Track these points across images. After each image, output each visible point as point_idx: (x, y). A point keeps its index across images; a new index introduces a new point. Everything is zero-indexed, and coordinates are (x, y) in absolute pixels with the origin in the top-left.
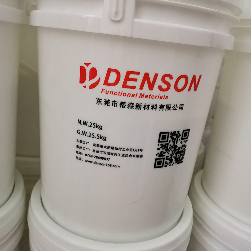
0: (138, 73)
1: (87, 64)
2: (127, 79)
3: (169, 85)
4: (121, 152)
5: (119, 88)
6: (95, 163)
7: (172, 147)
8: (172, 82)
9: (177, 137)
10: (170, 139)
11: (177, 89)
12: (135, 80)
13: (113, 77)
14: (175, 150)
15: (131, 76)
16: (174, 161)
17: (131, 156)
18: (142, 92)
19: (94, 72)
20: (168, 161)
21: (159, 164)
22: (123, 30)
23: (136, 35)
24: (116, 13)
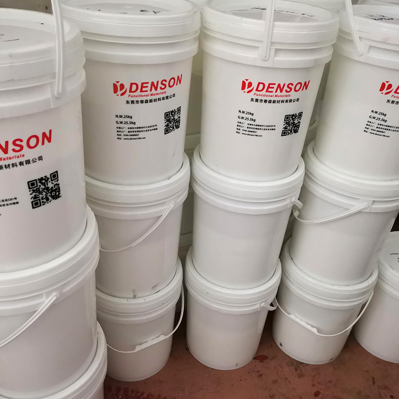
0: (275, 84)
1: (247, 80)
2: (269, 87)
3: (291, 89)
4: (263, 128)
5: (264, 92)
6: (248, 134)
7: (292, 123)
8: (293, 87)
9: (295, 117)
10: (291, 119)
11: (295, 91)
12: (273, 88)
13: (261, 87)
14: (294, 125)
15: (271, 86)
16: (293, 132)
17: (269, 129)
18: (276, 94)
19: (250, 84)
20: (289, 132)
21: (284, 134)
22: (268, 64)
23: (274, 67)
24: (266, 57)
